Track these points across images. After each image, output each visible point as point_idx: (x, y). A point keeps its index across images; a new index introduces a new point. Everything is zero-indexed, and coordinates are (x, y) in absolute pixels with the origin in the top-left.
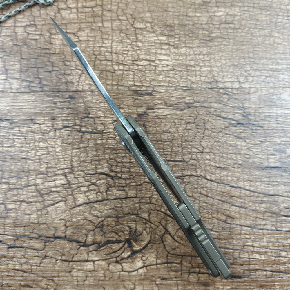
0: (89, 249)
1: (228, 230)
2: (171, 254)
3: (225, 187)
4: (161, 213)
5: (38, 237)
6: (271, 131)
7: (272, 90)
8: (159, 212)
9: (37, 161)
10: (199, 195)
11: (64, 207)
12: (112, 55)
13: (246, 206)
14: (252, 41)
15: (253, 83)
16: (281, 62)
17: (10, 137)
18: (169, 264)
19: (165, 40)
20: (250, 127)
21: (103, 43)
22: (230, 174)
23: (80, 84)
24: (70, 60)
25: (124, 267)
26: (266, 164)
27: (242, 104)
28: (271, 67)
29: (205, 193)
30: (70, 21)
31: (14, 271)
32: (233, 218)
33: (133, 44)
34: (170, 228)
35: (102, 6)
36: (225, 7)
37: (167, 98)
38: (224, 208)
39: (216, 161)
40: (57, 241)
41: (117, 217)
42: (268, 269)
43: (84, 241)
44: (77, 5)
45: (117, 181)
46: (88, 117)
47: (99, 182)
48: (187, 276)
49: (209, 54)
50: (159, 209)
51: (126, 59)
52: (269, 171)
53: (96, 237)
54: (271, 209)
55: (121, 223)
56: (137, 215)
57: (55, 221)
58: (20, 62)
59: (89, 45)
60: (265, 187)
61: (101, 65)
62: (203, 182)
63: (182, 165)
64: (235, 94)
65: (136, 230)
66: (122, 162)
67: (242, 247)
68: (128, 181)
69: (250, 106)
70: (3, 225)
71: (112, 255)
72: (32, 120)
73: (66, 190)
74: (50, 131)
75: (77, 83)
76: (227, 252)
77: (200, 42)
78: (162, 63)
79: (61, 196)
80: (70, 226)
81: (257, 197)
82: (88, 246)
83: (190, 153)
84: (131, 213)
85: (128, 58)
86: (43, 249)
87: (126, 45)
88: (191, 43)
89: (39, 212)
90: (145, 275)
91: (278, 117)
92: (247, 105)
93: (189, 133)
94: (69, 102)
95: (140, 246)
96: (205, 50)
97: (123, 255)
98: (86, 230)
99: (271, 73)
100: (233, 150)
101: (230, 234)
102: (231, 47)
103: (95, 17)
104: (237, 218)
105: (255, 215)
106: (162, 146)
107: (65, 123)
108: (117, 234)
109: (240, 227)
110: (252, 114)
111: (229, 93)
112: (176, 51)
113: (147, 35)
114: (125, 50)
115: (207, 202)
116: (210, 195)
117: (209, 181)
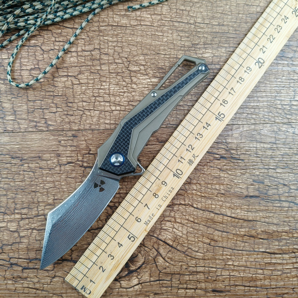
1: (212, 251)
2: (162, 273)
3: (210, 214)
4: (154, 238)
6: (251, 164)
7: (253, 127)
8: (152, 237)
9: (45, 193)
10: (187, 221)
12: (110, 97)
13: (228, 231)
16: (262, 99)
17: (20, 173)
18: (161, 282)
19: (157, 82)
20: (233, 161)
21: (102, 85)
22: (213, 202)
23: (82, 123)
24: (72, 101)
25: (122, 284)
26: (245, 193)
27: (225, 139)
28: (252, 104)
29: (192, 220)
30: (70, 65)
31: (28, 289)
32: (217, 241)
33: (129, 87)
34: (161, 251)
35: (99, 49)
36: (213, 49)
37: (159, 135)
38: (208, 232)
39: (202, 191)
40: (65, 263)
42: (246, 285)
44: (77, 49)
46: (89, 153)
48: (176, 291)
50: (152, 234)
51: (122, 100)
52: (249, 199)
54: (249, 233)
58: (27, 103)
59: (89, 87)
60: (244, 213)
61: (100, 106)
62: (190, 210)
66: (119, 193)
67: (224, 266)
69: (233, 142)
70: (17, 250)
72: (40, 157)
74: (56, 167)
75: (79, 123)
76: (210, 270)
81: (237, 223)
85: (124, 100)
86: (53, 270)
87: (122, 87)
90: (140, 291)
91: (258, 151)
92: (230, 141)
94: (72, 140)
95: (136, 266)
97: (121, 274)
99: (252, 110)
100: (217, 181)
101: (213, 255)
103: (94, 60)
104: (220, 241)
105: (236, 239)
107: (69, 160)
109: (222, 249)
110: (234, 148)
113: (141, 78)
114: (121, 92)
115: (194, 227)
116: (196, 221)
117: (196, 209)
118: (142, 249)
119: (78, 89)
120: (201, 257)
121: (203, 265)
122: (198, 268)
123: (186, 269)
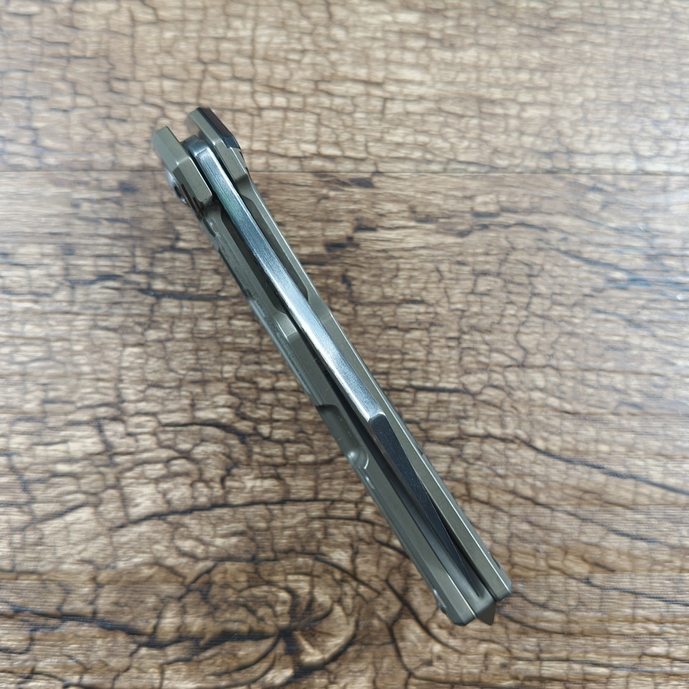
0: (166, 655)
1: (596, 606)
2: (416, 678)
3: (590, 473)
4: (390, 551)
5: (11, 612)
8: (385, 549)
9: (17, 378)
10: (509, 497)
11: (93, 524)
12: (253, 64)
13: (654, 534)
14: (676, 35)
15: (678, 159)
19: (415, 25)
20: (670, 292)
21: (228, 27)
22: (605, 435)
27: (646, 220)
29: (528, 492)
32: (612, 571)
33: (320, 35)
34: (417, 599)
37: (419, 195)
38: (584, 539)
39: (563, 392)
40: (69, 627)
41: (254, 560)
43: (149, 629)
45: (257, 449)
46: (173, 249)
47: (200, 449)
49: (547, 68)
50: (384, 537)
51: (295, 77)
53: (189, 619)
55: (266, 578)
56: (317, 556)
57: (65, 567)
59: (187, 35)
61: (220, 91)
62: (522, 457)
63: (458, 403)
64: (622, 190)
65: (312, 601)
66: (274, 390)
67: (636, 661)
68: (291, 449)
69: (669, 229)
71: (236, 676)
72: (5, 255)
73: (100, 473)
74: (57, 289)
75: (145, 146)
76: (590, 674)
77: (520, 35)
78: (406, 91)
79: (85, 488)
80: (109, 583)
82: (161, 646)
83: (485, 368)
84: (298, 548)
85: (301, 74)
86: (27, 651)
87: (297, 35)
88: (493, 36)
89: (17, 538)
92: (660, 227)
93: (482, 304)
94: (118, 202)
95: (323, 651)
96: (534, 56)
97: (269, 676)
98: (157, 595)
100: (615, 360)
101: (601, 621)
102: (612, 51)
104: (623, 571)
105: (678, 563)
106: (398, 344)
107: (104, 265)
108: (252, 612)
109: (631, 597)
111: (605, 187)
112: (448, 55)
114: (294, 50)
115: (533, 519)
116: (542, 498)
117: (542, 457)
118: (347, 589)
120: (556, 627)
121: (563, 654)
122: (545, 664)
123: (504, 666)
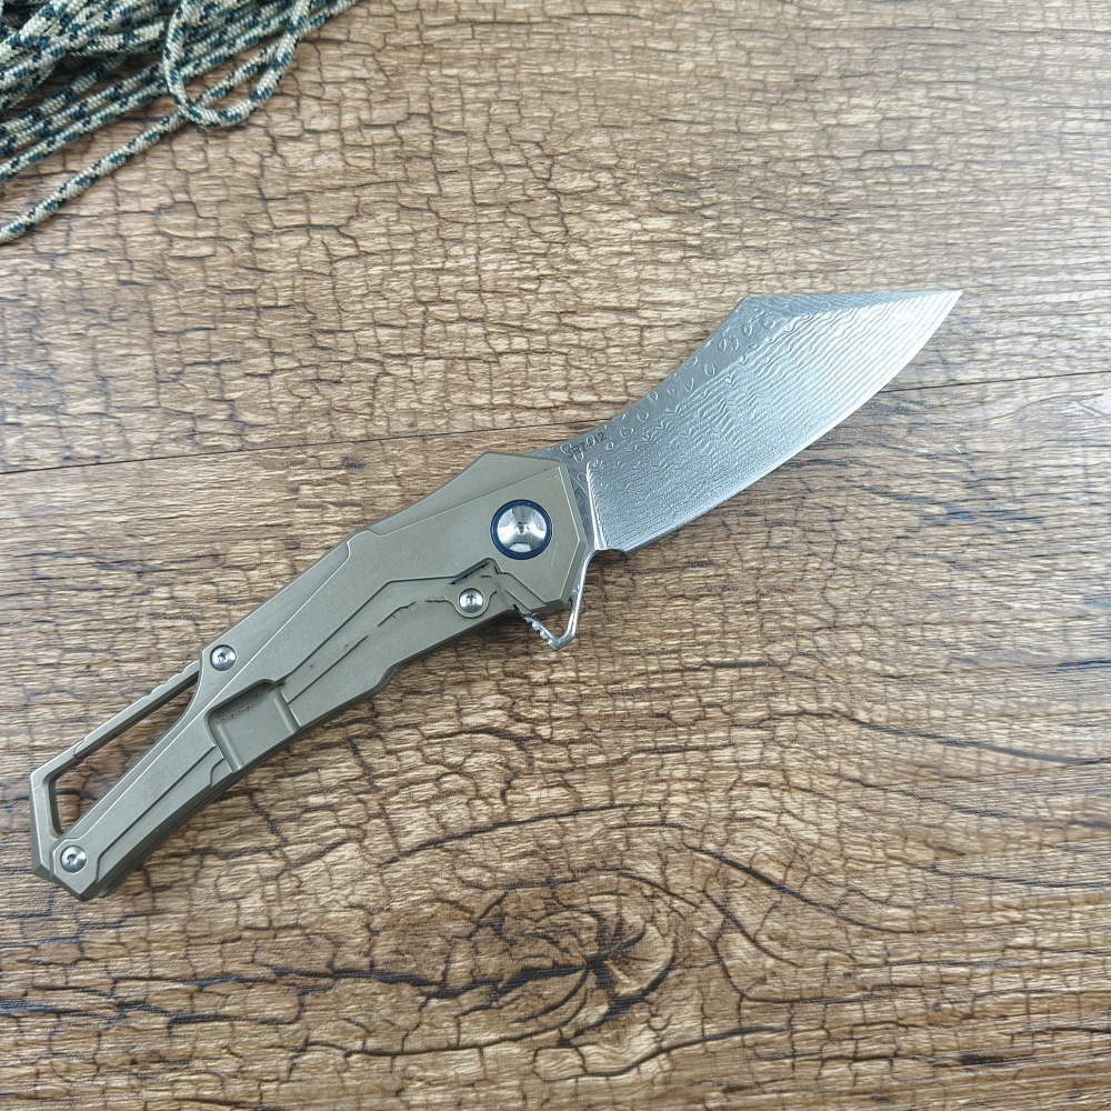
0: (460, 1005)
1: (946, 897)
2: (750, 999)
3: (924, 744)
4: (704, 857)
5: (273, 977)
6: (1072, 533)
7: (1063, 386)
8: (697, 854)
10: (834, 781)
11: (359, 862)
12: (482, 301)
13: (1004, 807)
14: (981, 209)
15: (996, 363)
16: (1087, 278)
17: (139, 625)
18: (747, 1037)
19: (669, 231)
20: (996, 524)
21: (447, 256)
22: (936, 698)
23: (378, 412)
24: (334, 326)
25: (591, 1060)
26: (1060, 653)
27: (961, 441)
28: (1054, 299)
29: (856, 774)
30: (317, 183)
31: (197, 1104)
32: (962, 854)
33: (556, 255)
34: (741, 909)
35: (428, 116)
36: (876, 91)
38: (924, 820)
39: (884, 654)
40: (346, 985)
41: (549, 882)
42: (1095, 1024)
43: (438, 978)
44: (340, 120)
45: (538, 755)
47: (472, 761)
48: (814, 1072)
49: (829, 269)
50: (695, 842)
51: (534, 311)
52: (1074, 674)
53: (482, 959)
54: (1089, 812)
55: (566, 903)
56: (621, 871)
57: (331, 915)
58: (149, 345)
59: (398, 268)
60: (1062, 733)
61: (448, 337)
62: (845, 734)
63: (764, 677)
64: (932, 407)
65: (621, 923)
66: (549, 683)
67: (999, 954)
68: (578, 750)
69: (991, 448)
70: (143, 945)
71: (543, 1019)
72: (216, 556)
73: (360, 801)
75: (367, 410)
76: (947, 976)
77: (794, 229)
78: (665, 315)
79: (345, 821)
80: (384, 929)
81: (1039, 772)
82: (454, 994)
83: (792, 633)
84: (599, 865)
85: (539, 307)
86: (297, 1019)
87: (529, 258)
88: (762, 235)
89: (271, 888)
90: (666, 1082)
91: (1093, 480)
92: (980, 447)
93: (780, 559)
94: (345, 482)
95: (640, 980)
96: (813, 256)
97: (582, 1015)
98: (443, 937)
99: (1056, 321)
100: (941, 609)
101: (954, 913)
102: (906, 237)
103: (409, 159)
104: (974, 853)
105: (1036, 839)
106: (686, 615)
108: (555, 943)
109: (986, 883)
110: (1000, 475)
111: (911, 406)
112: (710, 265)
113: (603, 217)
114: (527, 279)
115: (864, 803)
116: (872, 778)
117: (866, 730)
118: (660, 905)
119: (353, 276)
120: (903, 925)
121: (915, 956)
122: (894, 969)
123: (848, 975)
